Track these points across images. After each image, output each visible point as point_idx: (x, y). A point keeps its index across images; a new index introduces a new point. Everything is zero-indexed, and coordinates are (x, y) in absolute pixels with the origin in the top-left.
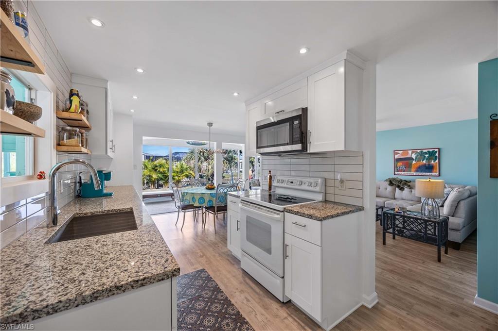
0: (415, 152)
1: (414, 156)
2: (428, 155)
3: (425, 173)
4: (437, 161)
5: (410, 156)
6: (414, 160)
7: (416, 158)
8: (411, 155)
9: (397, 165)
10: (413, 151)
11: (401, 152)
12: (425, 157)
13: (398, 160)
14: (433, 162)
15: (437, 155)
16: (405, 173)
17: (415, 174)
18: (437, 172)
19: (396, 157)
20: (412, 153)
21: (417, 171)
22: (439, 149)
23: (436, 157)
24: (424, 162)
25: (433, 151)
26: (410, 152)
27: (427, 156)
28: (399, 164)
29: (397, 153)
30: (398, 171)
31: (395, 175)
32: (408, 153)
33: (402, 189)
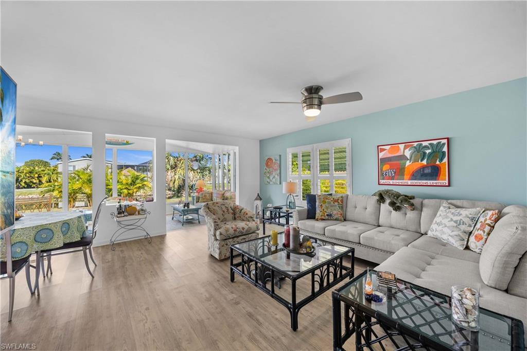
0: (409, 146)
1: (408, 153)
2: (430, 151)
3: (425, 181)
4: (445, 160)
5: (402, 154)
6: (408, 159)
7: (411, 158)
8: (404, 151)
9: (382, 170)
10: (407, 145)
11: (387, 147)
12: (425, 153)
13: (383, 161)
14: (438, 163)
15: (445, 149)
16: (395, 181)
17: (409, 182)
18: (445, 180)
19: (381, 155)
20: (405, 148)
21: (412, 179)
22: (448, 139)
23: (444, 153)
24: (425, 162)
25: (439, 143)
26: (402, 146)
27: (428, 152)
28: (386, 167)
29: (383, 150)
30: (383, 179)
31: (379, 184)
32: (398, 149)
33: (397, 209)
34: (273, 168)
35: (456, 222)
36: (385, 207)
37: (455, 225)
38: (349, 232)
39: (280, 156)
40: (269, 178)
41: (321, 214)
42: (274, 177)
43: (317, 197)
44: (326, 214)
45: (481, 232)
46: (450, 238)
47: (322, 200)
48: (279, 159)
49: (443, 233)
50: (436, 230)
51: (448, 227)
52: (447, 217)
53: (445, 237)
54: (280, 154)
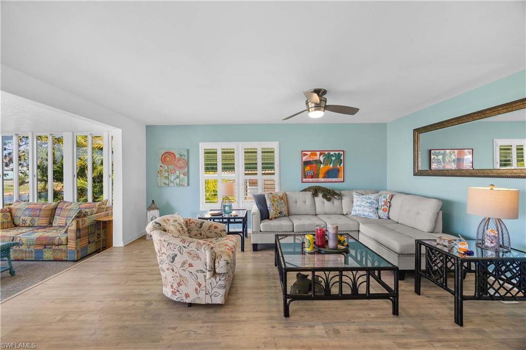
0: (323, 153)
1: (322, 159)
3: (331, 179)
4: (342, 165)
5: (318, 159)
6: (321, 163)
7: (324, 161)
8: (320, 157)
9: (304, 170)
10: (321, 152)
11: (309, 153)
12: (332, 160)
13: (306, 163)
14: (338, 166)
15: (342, 158)
16: (313, 179)
17: (323, 180)
18: (341, 178)
19: (305, 158)
20: (321, 154)
21: (324, 177)
22: (344, 151)
23: (341, 160)
24: (331, 166)
25: (339, 153)
26: (318, 153)
27: (333, 158)
28: (308, 168)
29: (305, 155)
30: (305, 178)
31: (302, 182)
32: (316, 155)
33: (329, 200)
34: (176, 166)
35: (370, 203)
36: (319, 199)
37: (370, 205)
38: (306, 223)
39: (188, 150)
40: (167, 178)
41: (274, 212)
42: (178, 177)
43: (266, 196)
44: (278, 212)
45: (386, 207)
46: (370, 214)
47: (272, 199)
48: (186, 154)
49: (365, 211)
50: (359, 210)
51: (367, 207)
52: (364, 201)
53: (366, 213)
54: (188, 148)
